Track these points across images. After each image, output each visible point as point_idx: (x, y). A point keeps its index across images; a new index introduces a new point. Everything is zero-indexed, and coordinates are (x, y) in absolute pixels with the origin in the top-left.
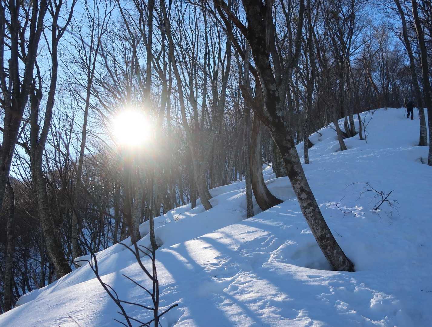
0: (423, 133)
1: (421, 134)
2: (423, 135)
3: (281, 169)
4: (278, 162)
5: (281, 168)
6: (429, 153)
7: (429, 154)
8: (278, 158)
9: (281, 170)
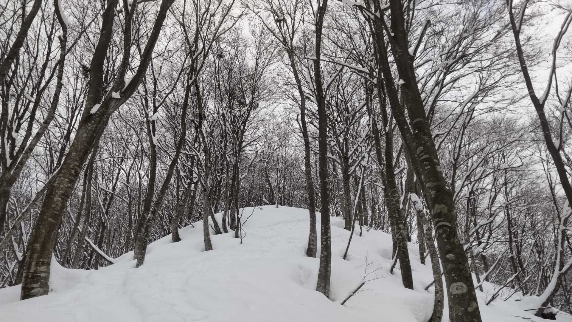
0: (312, 244)
1: (309, 244)
2: (311, 246)
3: (33, 288)
4: (32, 271)
5: (35, 286)
6: (318, 281)
7: (318, 284)
8: (34, 263)
9: (33, 291)
